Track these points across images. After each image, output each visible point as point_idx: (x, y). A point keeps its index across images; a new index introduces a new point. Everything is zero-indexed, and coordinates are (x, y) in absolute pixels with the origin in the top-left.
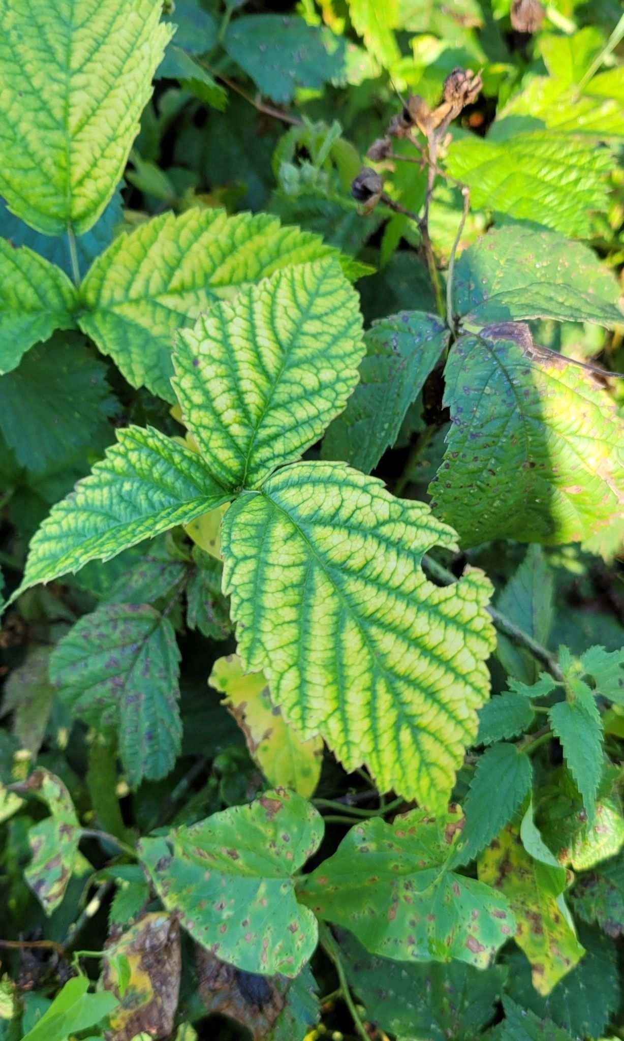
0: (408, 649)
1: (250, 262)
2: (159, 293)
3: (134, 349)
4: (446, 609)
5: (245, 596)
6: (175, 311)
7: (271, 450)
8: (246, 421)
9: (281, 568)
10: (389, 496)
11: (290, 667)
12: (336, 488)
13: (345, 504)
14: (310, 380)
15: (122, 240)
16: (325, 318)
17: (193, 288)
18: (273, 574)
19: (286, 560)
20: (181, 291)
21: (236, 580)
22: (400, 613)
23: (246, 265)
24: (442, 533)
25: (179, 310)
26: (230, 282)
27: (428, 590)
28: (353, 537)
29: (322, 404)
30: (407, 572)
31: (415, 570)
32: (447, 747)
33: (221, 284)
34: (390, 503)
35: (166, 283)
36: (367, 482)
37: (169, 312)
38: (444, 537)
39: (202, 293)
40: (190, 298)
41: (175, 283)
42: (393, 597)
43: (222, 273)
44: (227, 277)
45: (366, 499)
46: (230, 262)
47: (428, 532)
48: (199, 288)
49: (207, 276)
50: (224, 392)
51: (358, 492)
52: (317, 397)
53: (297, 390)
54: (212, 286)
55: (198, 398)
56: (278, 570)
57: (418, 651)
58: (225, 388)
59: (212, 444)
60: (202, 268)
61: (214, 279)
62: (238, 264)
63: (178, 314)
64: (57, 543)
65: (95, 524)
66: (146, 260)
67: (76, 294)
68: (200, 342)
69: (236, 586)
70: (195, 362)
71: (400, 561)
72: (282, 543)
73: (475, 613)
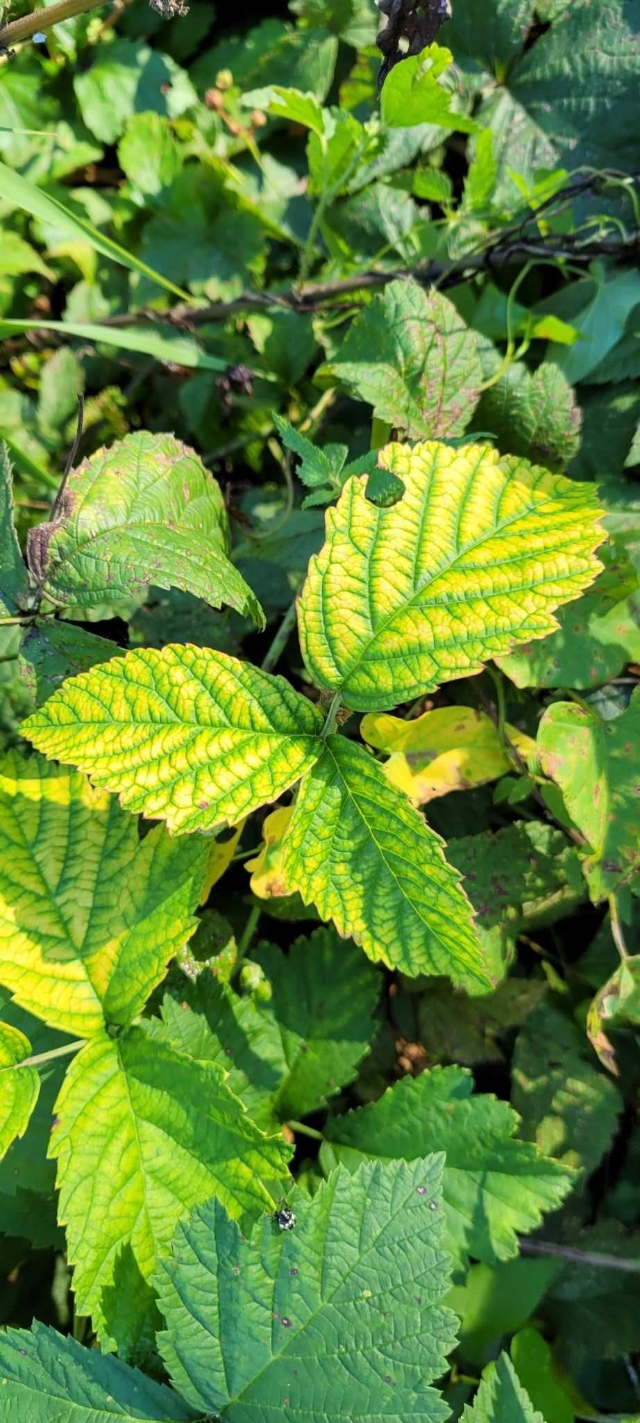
0: (471, 512)
1: (10, 857)
2: (72, 945)
3: (151, 945)
4: (424, 484)
5: (480, 648)
6: (89, 922)
7: (278, 708)
8: (252, 743)
9: (435, 628)
10: (327, 547)
11: (536, 593)
12: (329, 601)
13: (345, 587)
14: (190, 690)
15: (22, 1000)
16: (107, 702)
17: (57, 911)
18: (444, 632)
19: (426, 626)
20: (64, 923)
21: (466, 662)
22: (441, 521)
23: (15, 860)
24: (353, 492)
25: (87, 917)
26: (39, 873)
27: (411, 498)
28: (380, 572)
29: (214, 670)
30: (400, 518)
31: (397, 511)
32: (537, 481)
33: (44, 882)
34: (333, 545)
35: (60, 941)
36: (316, 571)
37: (91, 926)
38: (356, 490)
39: (59, 900)
40: (68, 911)
41: (57, 931)
42: (428, 528)
43: (31, 883)
44: (35, 878)
45: (335, 569)
46: (16, 877)
47: (355, 505)
48: (54, 904)
49: (39, 899)
50: (228, 769)
51: (330, 577)
52: (207, 678)
53: (206, 700)
54: (48, 891)
55: (245, 794)
56: (438, 630)
57: (467, 504)
58: (224, 769)
59: (288, 769)
60: (31, 905)
61: (41, 891)
62: (16, 868)
63: (92, 915)
64: (411, 939)
65: (387, 894)
66: (37, 969)
67: (96, 1040)
68: (179, 808)
69: (471, 660)
70: (204, 806)
71: (392, 526)
72: (406, 636)
73: (418, 458)
